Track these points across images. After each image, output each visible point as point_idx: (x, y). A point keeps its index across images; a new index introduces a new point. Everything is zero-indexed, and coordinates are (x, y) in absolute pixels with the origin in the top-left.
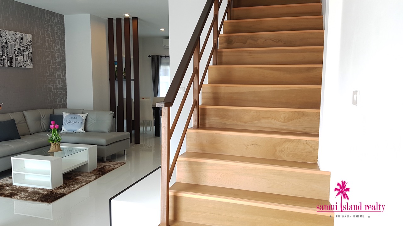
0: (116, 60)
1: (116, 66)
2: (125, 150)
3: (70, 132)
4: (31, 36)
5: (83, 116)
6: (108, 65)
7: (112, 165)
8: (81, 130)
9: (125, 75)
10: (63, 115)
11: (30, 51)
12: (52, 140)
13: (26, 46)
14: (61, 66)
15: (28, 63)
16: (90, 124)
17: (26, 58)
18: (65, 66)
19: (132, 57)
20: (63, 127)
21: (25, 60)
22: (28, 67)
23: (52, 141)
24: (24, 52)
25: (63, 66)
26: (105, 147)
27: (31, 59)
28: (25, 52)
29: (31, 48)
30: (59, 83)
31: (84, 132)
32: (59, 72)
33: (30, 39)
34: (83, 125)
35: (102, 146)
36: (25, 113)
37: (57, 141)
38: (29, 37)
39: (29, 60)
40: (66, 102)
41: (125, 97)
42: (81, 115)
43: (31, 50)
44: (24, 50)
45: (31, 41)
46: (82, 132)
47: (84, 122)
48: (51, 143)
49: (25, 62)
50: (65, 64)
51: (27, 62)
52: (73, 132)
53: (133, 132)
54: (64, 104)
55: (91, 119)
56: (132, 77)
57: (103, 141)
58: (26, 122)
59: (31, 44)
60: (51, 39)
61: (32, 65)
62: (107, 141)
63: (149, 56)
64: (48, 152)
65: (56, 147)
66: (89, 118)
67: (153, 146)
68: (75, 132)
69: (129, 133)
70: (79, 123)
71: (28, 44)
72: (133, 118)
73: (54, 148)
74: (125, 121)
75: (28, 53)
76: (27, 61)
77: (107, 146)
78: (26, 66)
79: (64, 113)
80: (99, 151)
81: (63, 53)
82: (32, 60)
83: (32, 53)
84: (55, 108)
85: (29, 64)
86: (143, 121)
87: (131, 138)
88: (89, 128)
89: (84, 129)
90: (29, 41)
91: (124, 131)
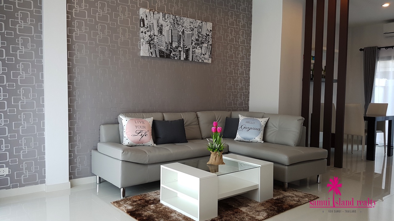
0: (313, 54)
1: (313, 61)
2: (318, 176)
3: (245, 140)
4: (211, 24)
5: (263, 121)
6: (303, 60)
7: (297, 196)
8: (258, 138)
9: (325, 75)
10: (239, 119)
11: (209, 43)
12: (212, 148)
13: (206, 36)
14: (244, 62)
15: (207, 56)
16: (271, 132)
17: (204, 51)
18: (250, 62)
19: (337, 51)
20: (237, 133)
21: (204, 53)
22: (206, 61)
23: (212, 150)
24: (202, 43)
25: (247, 62)
26: (287, 167)
27: (210, 52)
28: (204, 43)
29: (211, 39)
30: (241, 82)
31: (263, 142)
32: (242, 69)
33: (210, 28)
34: (262, 132)
35: (283, 165)
36: (199, 113)
37: (218, 149)
38: (209, 26)
39: (208, 54)
40: (248, 104)
41: (322, 101)
42: (260, 120)
43: (211, 41)
44: (203, 41)
45: (211, 31)
46: (260, 141)
47: (263, 129)
48: (210, 151)
49: (202, 56)
50: (249, 59)
51: (205, 56)
52: (248, 141)
53: (333, 149)
54: (246, 107)
55: (272, 126)
56: (335, 77)
57: (284, 158)
58: (199, 124)
59: (210, 34)
60: (234, 29)
61: (210, 59)
62: (290, 159)
63: (361, 50)
64: (207, 163)
65: (217, 158)
66: (270, 124)
67: (362, 173)
68: (251, 141)
69: (327, 150)
70: (256, 129)
71: (207, 34)
72: (333, 131)
73: (214, 160)
74: (321, 134)
75: (206, 45)
76: (206, 54)
77: (290, 167)
78: (204, 60)
79: (240, 116)
80: (276, 171)
81: (247, 46)
82: (210, 54)
83: (211, 45)
84: (233, 111)
85: (208, 58)
86: (348, 135)
87: (329, 159)
88: (269, 137)
89: (262, 138)
90: (209, 30)
91: (319, 147)
